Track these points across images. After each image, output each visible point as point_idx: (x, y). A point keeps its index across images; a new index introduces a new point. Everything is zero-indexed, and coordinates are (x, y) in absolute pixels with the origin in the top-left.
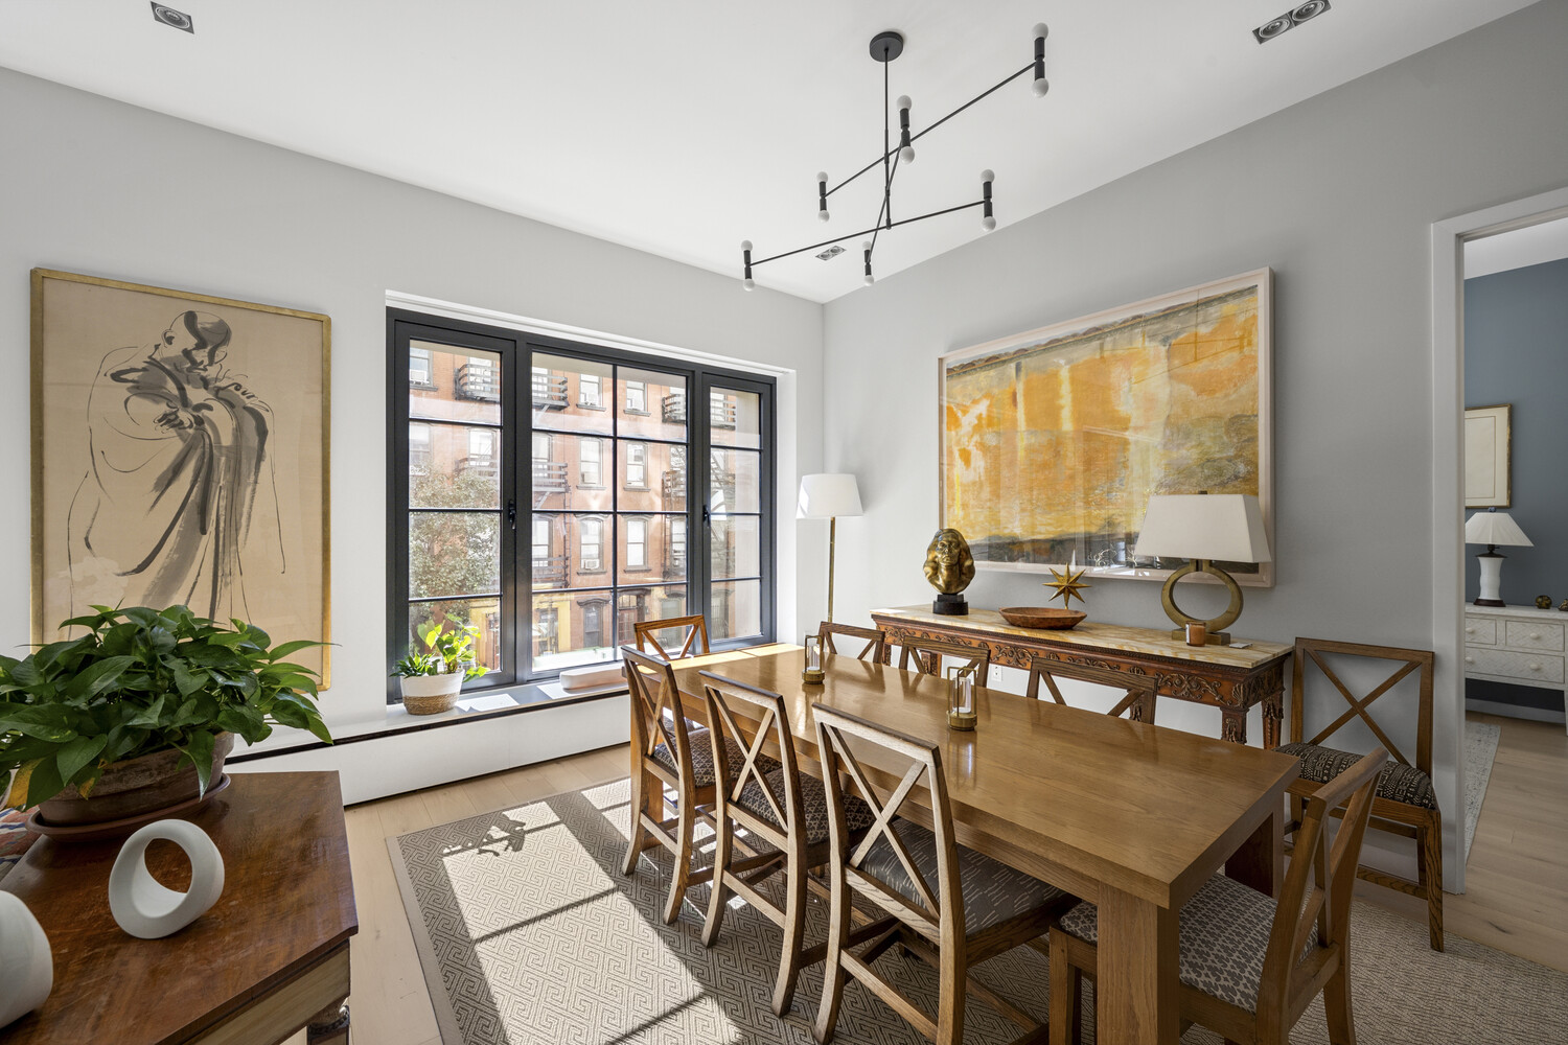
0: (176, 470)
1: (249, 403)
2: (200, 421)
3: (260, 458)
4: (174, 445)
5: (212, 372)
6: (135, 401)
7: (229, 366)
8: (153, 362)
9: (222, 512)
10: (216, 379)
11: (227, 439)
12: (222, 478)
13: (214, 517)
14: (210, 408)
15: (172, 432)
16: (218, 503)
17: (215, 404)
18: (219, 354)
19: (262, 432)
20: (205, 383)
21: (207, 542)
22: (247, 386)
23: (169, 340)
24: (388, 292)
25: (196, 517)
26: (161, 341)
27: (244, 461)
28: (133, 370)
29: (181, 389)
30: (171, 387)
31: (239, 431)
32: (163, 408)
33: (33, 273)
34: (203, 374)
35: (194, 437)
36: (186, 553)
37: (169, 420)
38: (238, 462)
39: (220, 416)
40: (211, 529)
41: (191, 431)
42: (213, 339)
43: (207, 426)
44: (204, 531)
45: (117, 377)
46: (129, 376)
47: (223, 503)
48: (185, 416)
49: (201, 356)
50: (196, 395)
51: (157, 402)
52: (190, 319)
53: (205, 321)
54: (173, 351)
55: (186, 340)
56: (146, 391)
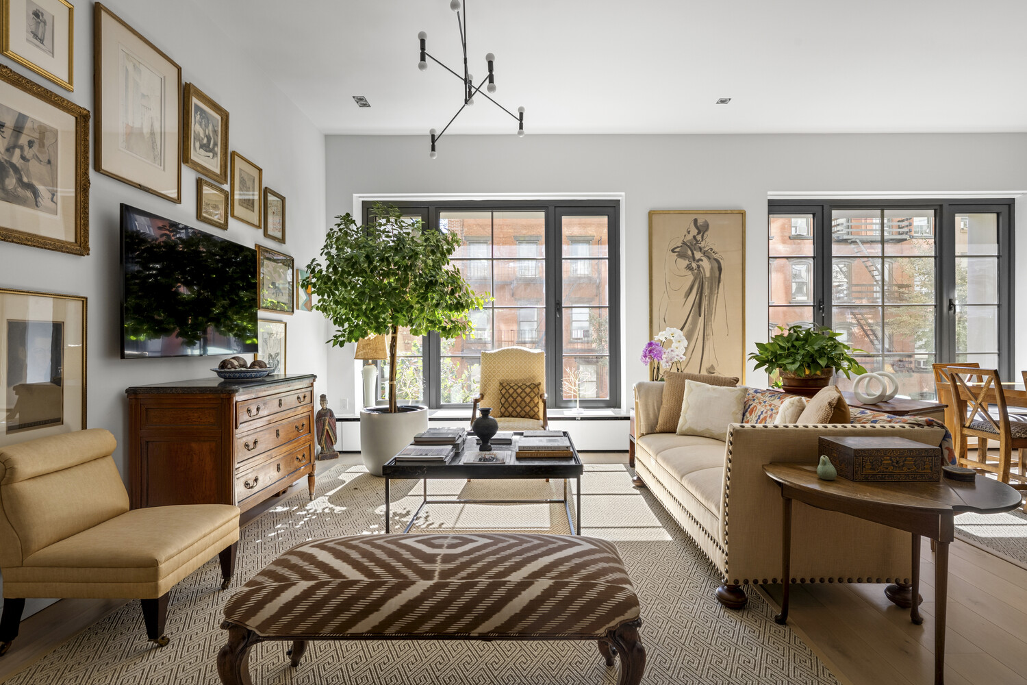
0: (691, 288)
1: (716, 256)
2: (699, 267)
3: (719, 282)
4: (691, 278)
5: (702, 245)
6: (679, 260)
7: (709, 241)
8: (684, 243)
9: (706, 307)
10: (704, 247)
11: (708, 274)
12: (706, 292)
13: (703, 309)
14: (702, 260)
15: (690, 272)
16: (705, 303)
17: (704, 258)
18: (705, 235)
19: (720, 269)
20: (700, 249)
21: (701, 320)
22: (715, 249)
23: (689, 232)
24: (769, 193)
25: (697, 309)
26: (687, 234)
27: (714, 283)
28: (678, 247)
29: (693, 254)
30: (690, 253)
31: (712, 269)
32: (687, 262)
33: (649, 213)
34: (700, 245)
35: (697, 274)
36: (695, 324)
37: (689, 268)
38: (712, 284)
39: (706, 264)
40: (702, 314)
41: (696, 271)
42: (702, 229)
43: (701, 269)
44: (700, 316)
45: (673, 251)
46: (677, 250)
47: (706, 303)
48: (694, 265)
49: (699, 238)
50: (698, 255)
51: (685, 260)
52: (696, 221)
53: (700, 222)
54: (690, 237)
55: (694, 231)
56: (682, 255)
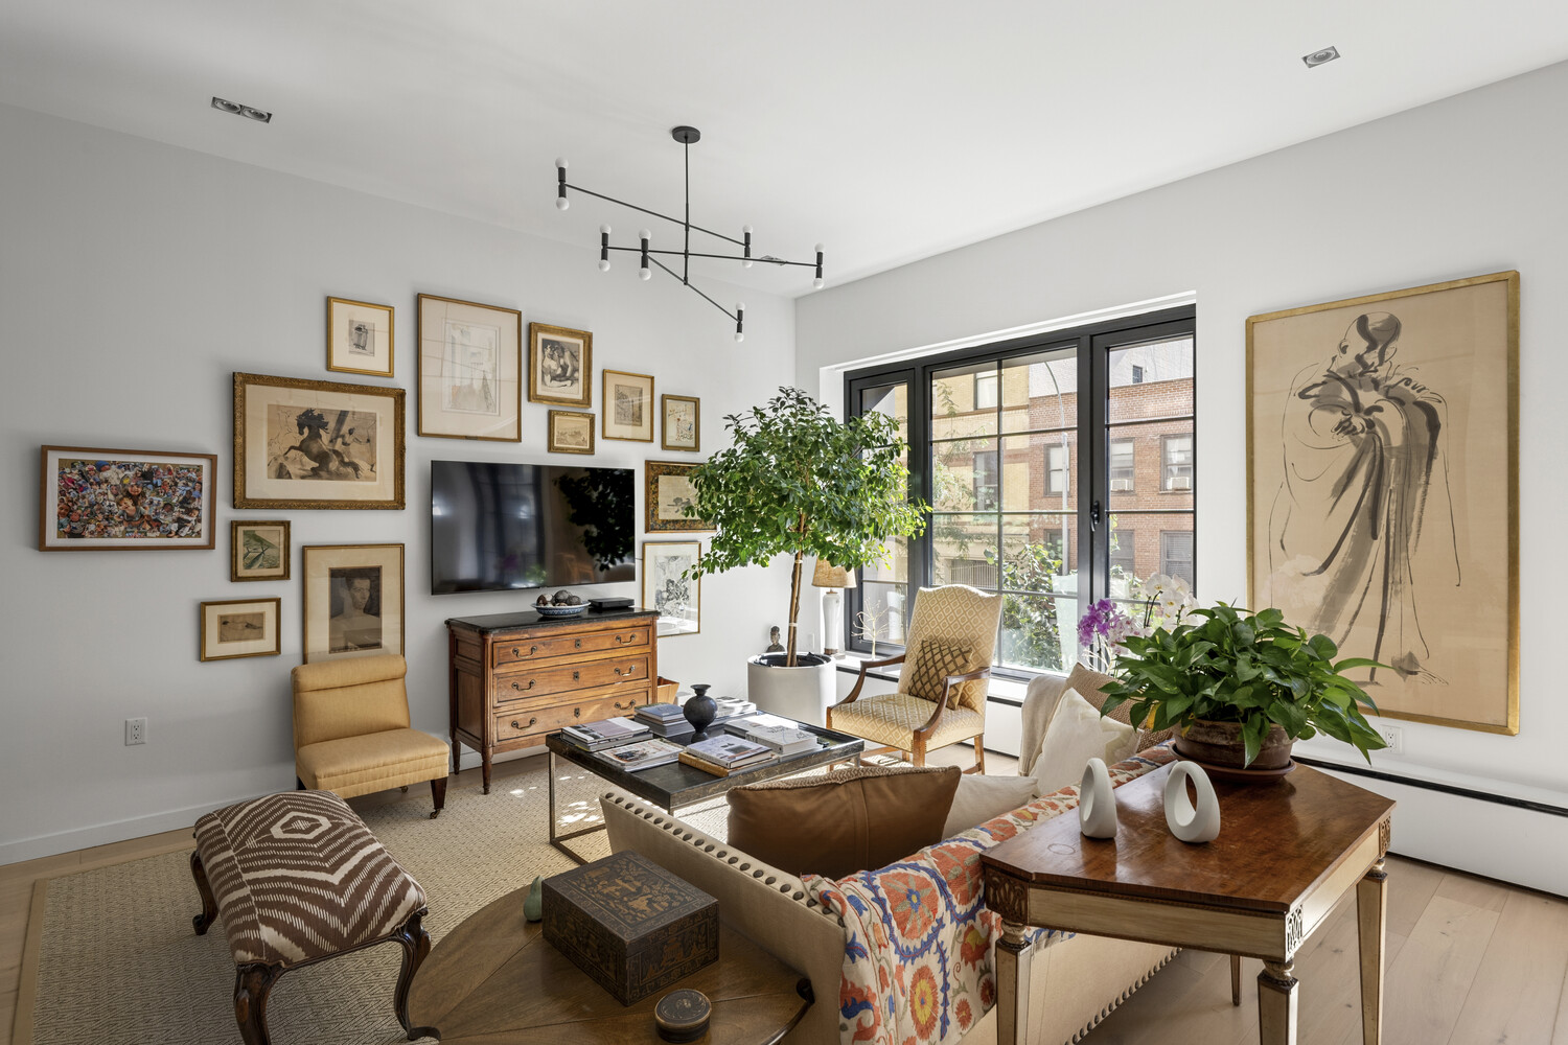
0: (1350, 475)
1: (1419, 397)
2: (1371, 425)
3: (1431, 456)
4: (1349, 451)
5: (1381, 373)
6: (1318, 414)
7: (1404, 361)
8: (1332, 375)
9: (1392, 517)
10: (1387, 378)
11: (1397, 440)
12: (1392, 481)
13: (1384, 522)
14: (1380, 409)
15: (1347, 439)
16: (1388, 507)
17: (1386, 405)
18: (1389, 351)
19: (1434, 427)
20: (1376, 384)
21: (1378, 547)
22: (1417, 379)
23: (1344, 350)
25: (1368, 522)
26: (1337, 352)
27: (1415, 460)
28: (1316, 385)
29: (1354, 395)
30: (1346, 396)
31: (1409, 429)
32: (1339, 417)
33: (1247, 321)
34: (1374, 375)
35: (1366, 441)
36: (1359, 557)
37: (1345, 428)
38: (1408, 462)
39: (1392, 420)
40: (1382, 533)
41: (1363, 436)
42: (1380, 335)
43: (1378, 429)
44: (1375, 536)
45: (1303, 395)
46: (1311, 393)
47: (1393, 507)
48: (1358, 422)
49: (1372, 358)
50: (1368, 398)
51: (1333, 412)
52: (1362, 322)
53: (1375, 321)
54: (1348, 359)
55: (1359, 345)
56: (1325, 403)
